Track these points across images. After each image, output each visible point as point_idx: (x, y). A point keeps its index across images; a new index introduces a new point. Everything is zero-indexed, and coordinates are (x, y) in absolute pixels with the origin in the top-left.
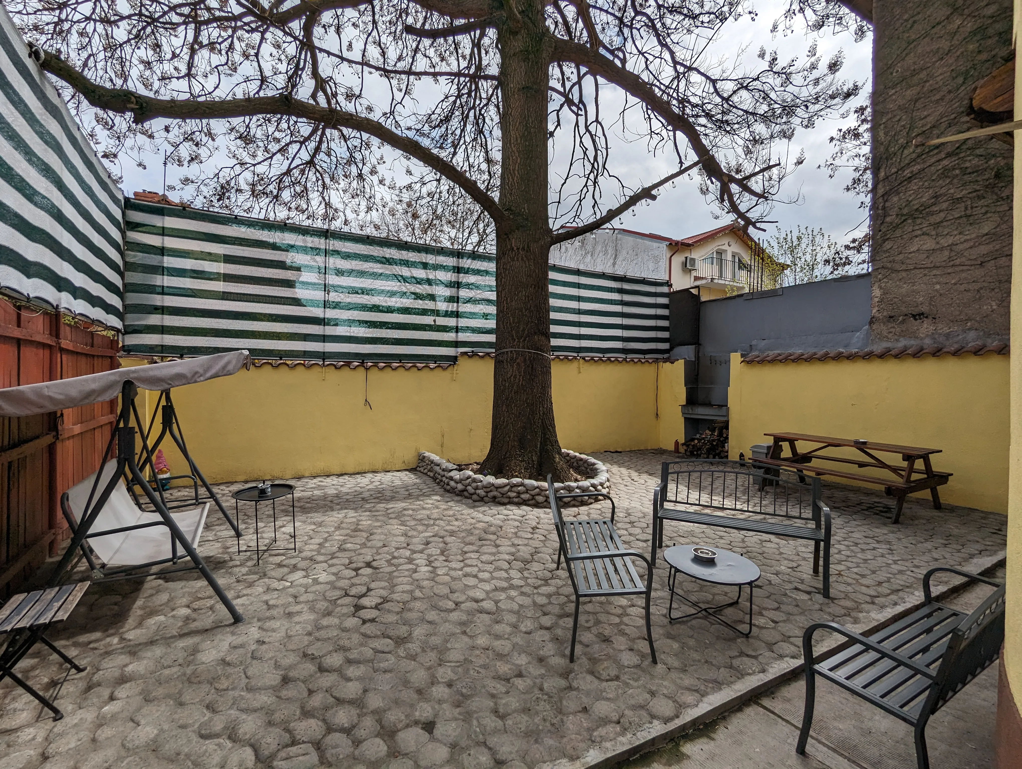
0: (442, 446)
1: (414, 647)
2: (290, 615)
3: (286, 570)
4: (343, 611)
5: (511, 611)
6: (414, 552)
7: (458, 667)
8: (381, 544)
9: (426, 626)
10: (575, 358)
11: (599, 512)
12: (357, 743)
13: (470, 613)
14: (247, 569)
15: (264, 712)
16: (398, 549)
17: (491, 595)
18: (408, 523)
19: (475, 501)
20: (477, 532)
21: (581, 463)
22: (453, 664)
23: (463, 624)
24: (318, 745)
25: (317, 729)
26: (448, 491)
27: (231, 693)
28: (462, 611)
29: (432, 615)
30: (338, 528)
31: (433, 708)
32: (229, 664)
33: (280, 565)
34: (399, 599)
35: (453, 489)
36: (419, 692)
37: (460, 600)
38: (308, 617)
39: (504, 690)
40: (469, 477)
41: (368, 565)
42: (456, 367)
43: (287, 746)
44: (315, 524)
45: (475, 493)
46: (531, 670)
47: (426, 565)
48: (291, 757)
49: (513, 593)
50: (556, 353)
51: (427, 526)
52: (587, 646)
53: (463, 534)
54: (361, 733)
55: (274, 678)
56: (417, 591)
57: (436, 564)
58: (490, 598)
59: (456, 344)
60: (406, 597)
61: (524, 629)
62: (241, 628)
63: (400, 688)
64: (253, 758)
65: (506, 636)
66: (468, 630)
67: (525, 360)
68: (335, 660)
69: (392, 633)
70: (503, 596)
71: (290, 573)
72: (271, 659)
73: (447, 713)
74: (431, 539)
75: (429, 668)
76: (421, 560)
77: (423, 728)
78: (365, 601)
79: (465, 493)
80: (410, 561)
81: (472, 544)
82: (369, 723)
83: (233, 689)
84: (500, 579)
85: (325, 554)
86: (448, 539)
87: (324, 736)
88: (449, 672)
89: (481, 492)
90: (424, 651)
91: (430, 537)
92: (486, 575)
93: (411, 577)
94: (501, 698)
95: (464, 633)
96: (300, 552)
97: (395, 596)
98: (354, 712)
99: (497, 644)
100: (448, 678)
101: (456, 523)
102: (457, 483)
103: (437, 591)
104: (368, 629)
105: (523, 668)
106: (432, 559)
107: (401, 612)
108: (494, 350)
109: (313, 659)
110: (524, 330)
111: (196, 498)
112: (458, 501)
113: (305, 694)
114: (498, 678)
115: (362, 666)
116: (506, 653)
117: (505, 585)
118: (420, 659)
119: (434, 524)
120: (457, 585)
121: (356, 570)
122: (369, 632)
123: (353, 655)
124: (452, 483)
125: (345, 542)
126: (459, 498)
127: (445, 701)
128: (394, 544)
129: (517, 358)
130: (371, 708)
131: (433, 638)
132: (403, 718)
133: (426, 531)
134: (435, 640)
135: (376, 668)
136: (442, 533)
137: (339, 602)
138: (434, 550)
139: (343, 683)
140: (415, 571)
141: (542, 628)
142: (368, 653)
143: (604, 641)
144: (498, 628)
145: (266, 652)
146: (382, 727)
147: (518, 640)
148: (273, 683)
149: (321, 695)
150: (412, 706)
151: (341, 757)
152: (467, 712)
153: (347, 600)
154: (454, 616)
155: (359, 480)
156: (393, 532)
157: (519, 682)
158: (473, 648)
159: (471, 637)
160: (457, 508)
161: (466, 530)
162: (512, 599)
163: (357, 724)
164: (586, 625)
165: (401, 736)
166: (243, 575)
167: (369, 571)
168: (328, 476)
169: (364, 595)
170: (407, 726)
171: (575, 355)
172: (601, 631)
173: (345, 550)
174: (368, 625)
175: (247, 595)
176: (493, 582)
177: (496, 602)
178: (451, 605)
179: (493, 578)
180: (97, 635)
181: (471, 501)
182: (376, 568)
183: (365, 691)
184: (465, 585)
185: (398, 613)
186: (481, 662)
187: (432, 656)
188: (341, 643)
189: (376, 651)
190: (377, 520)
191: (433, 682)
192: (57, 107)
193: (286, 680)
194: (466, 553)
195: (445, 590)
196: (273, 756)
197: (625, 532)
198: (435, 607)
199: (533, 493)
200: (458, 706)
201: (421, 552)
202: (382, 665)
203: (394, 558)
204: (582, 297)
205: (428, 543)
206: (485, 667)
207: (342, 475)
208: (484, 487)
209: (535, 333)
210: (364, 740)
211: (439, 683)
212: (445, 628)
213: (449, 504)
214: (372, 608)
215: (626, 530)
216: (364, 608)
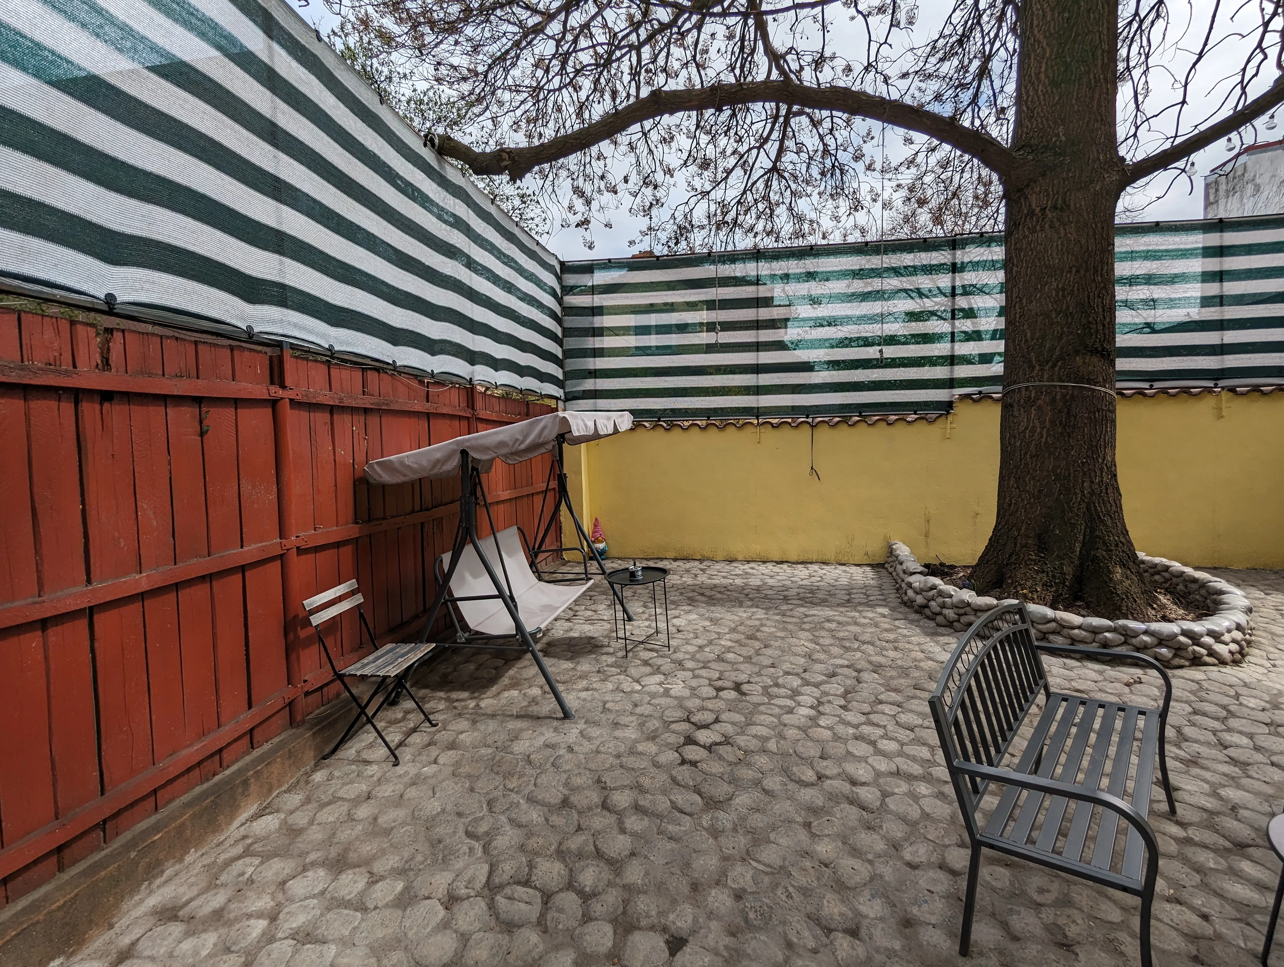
0: (926, 536)
1: (725, 819)
2: (616, 725)
3: (648, 669)
4: (669, 740)
5: (904, 819)
6: (807, 683)
7: (766, 873)
8: (769, 662)
9: (757, 795)
10: (1208, 390)
11: (1195, 687)
12: (587, 918)
13: (834, 798)
14: (614, 659)
15: (525, 831)
16: (787, 673)
17: (881, 781)
18: (821, 641)
19: (939, 625)
20: (916, 674)
21: (1194, 586)
22: (761, 867)
23: (814, 811)
24: (547, 897)
25: (556, 877)
26: (904, 603)
27: (513, 795)
28: (822, 789)
29: (773, 782)
30: (733, 630)
31: (695, 920)
32: (530, 763)
33: (646, 663)
34: (742, 744)
35: (912, 601)
36: (695, 887)
37: (828, 772)
38: (631, 734)
39: (811, 944)
40: (933, 587)
41: (737, 687)
42: (950, 418)
43: (519, 883)
44: (711, 620)
45: (940, 614)
46: (877, 933)
47: (811, 707)
48: (514, 899)
49: (923, 789)
50: (1157, 385)
51: (847, 649)
52: (1015, 938)
53: (894, 673)
54: (597, 908)
55: (554, 796)
56: (773, 740)
57: (826, 709)
58: (878, 785)
59: (951, 383)
60: (753, 744)
61: (908, 857)
62: (567, 724)
63: (673, 870)
64: (484, 880)
65: (870, 857)
66: (815, 824)
67: (1054, 399)
68: (622, 799)
69: (705, 788)
70: (902, 787)
71: (651, 674)
72: (565, 772)
73: (711, 936)
74: (839, 670)
75: (726, 858)
76: (808, 697)
77: (667, 942)
78: (703, 736)
79: (927, 611)
80: (795, 693)
81: (897, 690)
82: (612, 898)
83: (517, 792)
84: (914, 759)
85: (699, 661)
86: (865, 676)
87: (561, 890)
88: (748, 877)
89: (950, 613)
90: (735, 830)
91: (842, 666)
92: (890, 746)
93: (779, 717)
94: (800, 956)
95: (807, 825)
96: (675, 652)
97: (741, 740)
98: (607, 875)
99: (847, 863)
100: (742, 884)
101: (892, 654)
102: (917, 593)
103: (800, 749)
104: (684, 774)
105: (865, 922)
106: (825, 699)
107: (736, 764)
108: (1000, 388)
109: (603, 788)
110: (1052, 349)
111: (586, 573)
112: (912, 622)
113: (572, 829)
114: (815, 919)
115: (646, 819)
116: (851, 883)
117: (917, 770)
118: (722, 840)
119: (858, 649)
120: (837, 749)
121: (719, 689)
122: (679, 778)
123: (645, 801)
124: (910, 593)
125: (729, 650)
126: (915, 616)
127: (719, 918)
128: (786, 666)
129: (1037, 398)
130: (625, 881)
131: (757, 815)
132: (653, 913)
133: (841, 657)
134: (757, 821)
135: (662, 828)
136: (863, 664)
137: (673, 726)
138: (835, 688)
139: (615, 831)
140: (791, 711)
141: (943, 866)
142: (662, 804)
143: (1061, 945)
144: (864, 838)
145: (566, 762)
146: (624, 913)
147: (887, 871)
148: (552, 801)
149: (583, 837)
150: (674, 902)
151: (560, 926)
152: (736, 950)
153: (685, 726)
154: (807, 795)
155: (796, 572)
156: (794, 649)
157: (843, 943)
158: (806, 854)
159: (813, 835)
160: (905, 632)
161: (901, 667)
162: (915, 797)
163: (599, 893)
164: (1035, 896)
165: (637, 937)
166: (607, 666)
167: (733, 694)
168: (764, 562)
169: (706, 726)
170: (652, 928)
171: (1210, 384)
172: (1062, 921)
173: (723, 661)
174: (685, 767)
175: (595, 690)
176: (898, 760)
177: (885, 794)
178: (809, 775)
179: (901, 754)
180: (466, 695)
181: (932, 624)
182: (744, 694)
183: (633, 854)
184: (849, 753)
185: (730, 764)
186: (803, 881)
187: (742, 841)
188: (642, 780)
189: (674, 806)
190: (785, 629)
191: (719, 882)
192: (460, 187)
193: (565, 803)
194: (881, 702)
195: (813, 751)
196: (501, 887)
197: (1245, 741)
198: (786, 771)
199: (1043, 627)
200: (733, 935)
201: (817, 685)
202: (670, 827)
203: (777, 685)
204: (1229, 272)
205: (834, 675)
206: (805, 892)
207: (782, 562)
208: (954, 606)
209: (1077, 352)
210: (596, 919)
211: (726, 886)
212: (783, 807)
213: (897, 623)
214: (704, 747)
215: (1251, 736)
216: (696, 743)
